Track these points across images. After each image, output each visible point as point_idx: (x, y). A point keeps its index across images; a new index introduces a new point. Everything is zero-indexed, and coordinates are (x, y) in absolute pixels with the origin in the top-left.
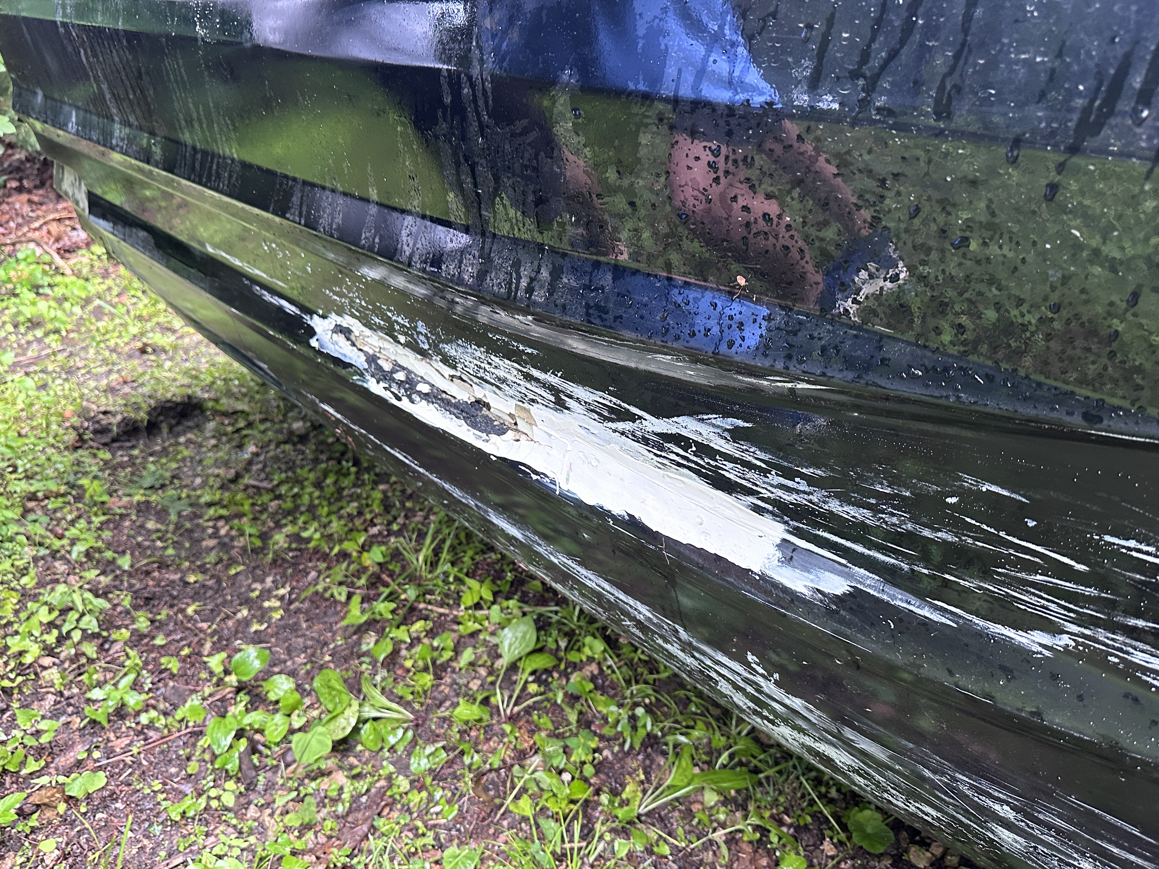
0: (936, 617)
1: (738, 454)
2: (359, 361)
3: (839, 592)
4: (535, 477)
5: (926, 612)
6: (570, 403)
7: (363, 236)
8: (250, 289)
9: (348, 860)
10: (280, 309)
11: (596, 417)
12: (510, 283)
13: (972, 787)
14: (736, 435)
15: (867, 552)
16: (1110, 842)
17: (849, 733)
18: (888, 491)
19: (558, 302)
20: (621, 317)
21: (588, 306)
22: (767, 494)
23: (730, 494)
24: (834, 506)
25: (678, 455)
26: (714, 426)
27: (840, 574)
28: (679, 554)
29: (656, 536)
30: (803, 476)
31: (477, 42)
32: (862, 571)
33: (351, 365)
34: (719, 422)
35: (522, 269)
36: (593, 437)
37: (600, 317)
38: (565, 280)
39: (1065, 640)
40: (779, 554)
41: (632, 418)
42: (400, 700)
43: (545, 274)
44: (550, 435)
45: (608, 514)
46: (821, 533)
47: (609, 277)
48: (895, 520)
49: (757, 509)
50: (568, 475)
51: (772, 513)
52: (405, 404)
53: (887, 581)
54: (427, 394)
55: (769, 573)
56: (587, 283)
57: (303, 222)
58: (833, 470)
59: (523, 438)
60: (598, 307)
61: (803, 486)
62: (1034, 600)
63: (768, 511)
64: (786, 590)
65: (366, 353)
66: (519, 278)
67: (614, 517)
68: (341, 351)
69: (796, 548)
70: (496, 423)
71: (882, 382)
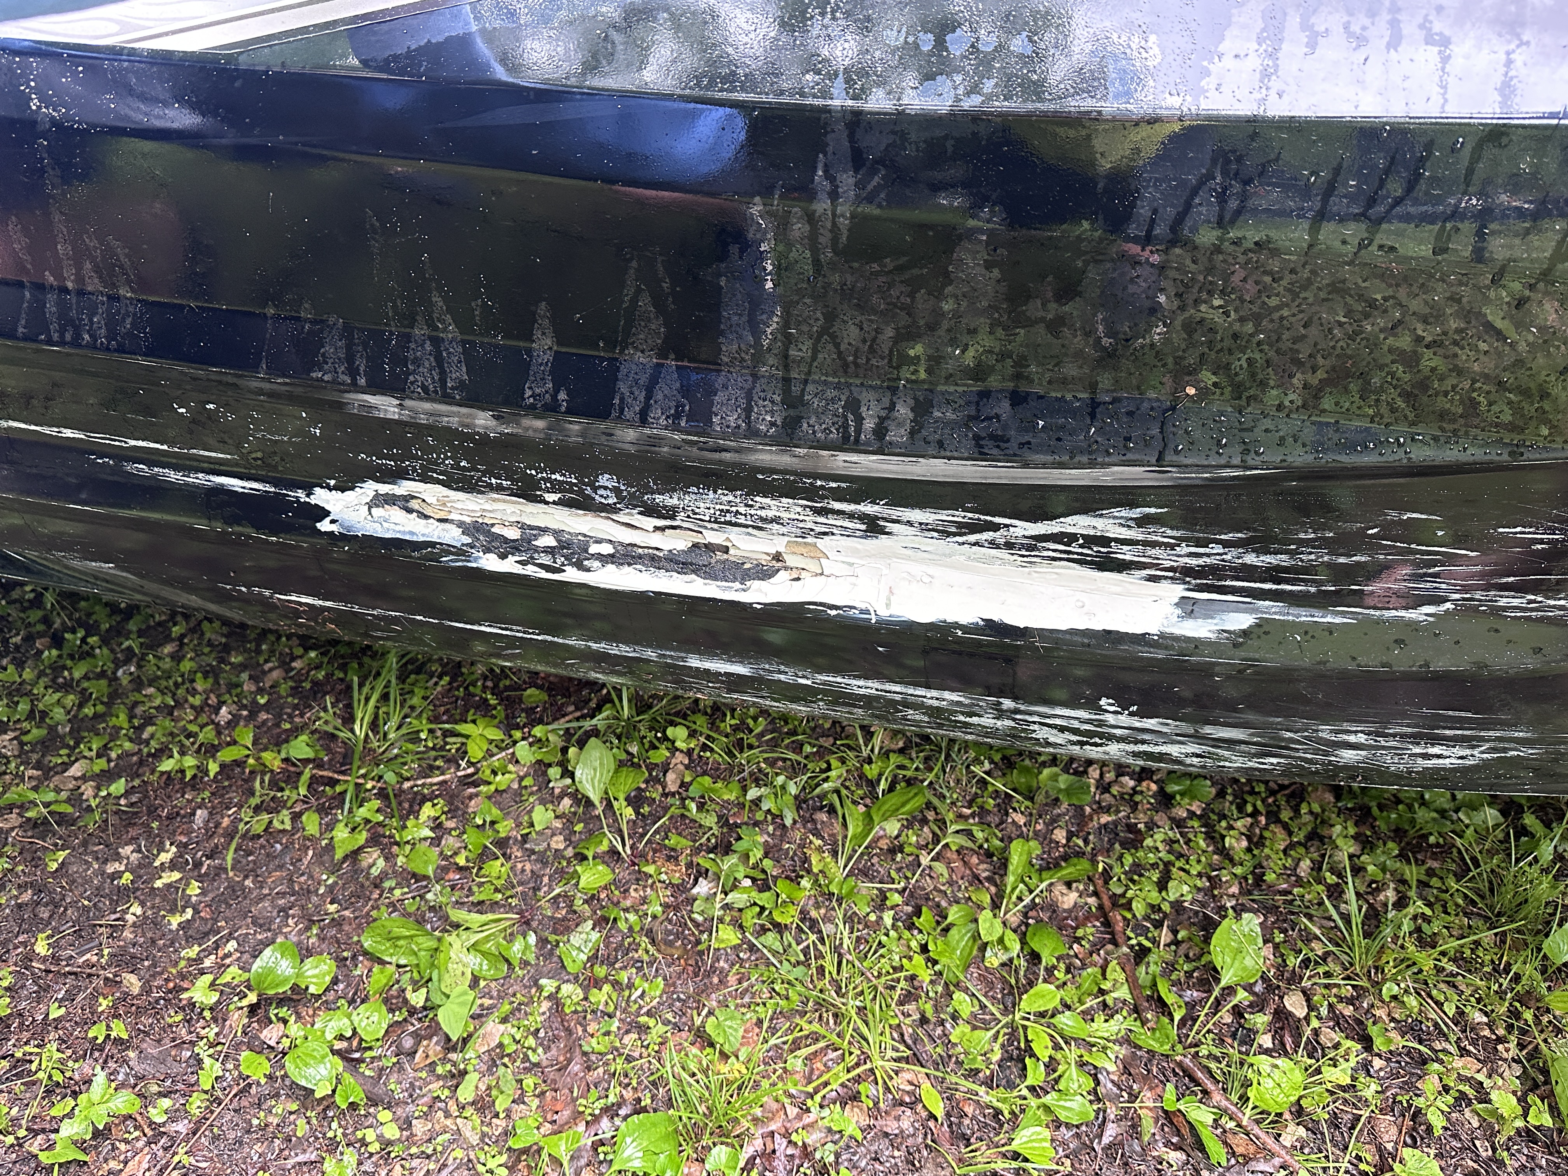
0: (1338, 620)
1: (1140, 537)
2: (452, 536)
3: (1245, 626)
4: (833, 613)
5: (1329, 619)
6: (890, 527)
11: (935, 534)
12: (846, 426)
13: (1331, 731)
14: (1142, 522)
15: (1275, 587)
16: (1444, 728)
17: (1208, 730)
18: (1312, 536)
19: (930, 438)
20: (1029, 443)
21: (977, 438)
22: (1168, 564)
23: (1120, 572)
24: (1251, 559)
25: (1054, 551)
26: (1115, 518)
27: (1245, 611)
28: (1057, 641)
29: (1025, 632)
30: (1218, 542)
32: (1267, 603)
33: (433, 544)
34: (1125, 513)
35: (863, 409)
36: (925, 555)
37: (998, 447)
39: (1448, 605)
40: (1179, 611)
41: (996, 527)
44: (851, 564)
45: (957, 625)
46: (1227, 583)
47: (1006, 404)
48: (1313, 557)
49: (1152, 579)
50: (889, 599)
51: (1171, 578)
52: (571, 575)
53: (1291, 605)
54: (612, 556)
55: (1168, 630)
57: (362, 381)
58: (1255, 530)
59: (804, 574)
60: (993, 437)
61: (1219, 549)
62: (1428, 585)
63: (1166, 578)
64: (1188, 639)
65: (460, 524)
67: (965, 628)
68: (397, 528)
69: (1195, 601)
70: (746, 566)
71: (1338, 458)
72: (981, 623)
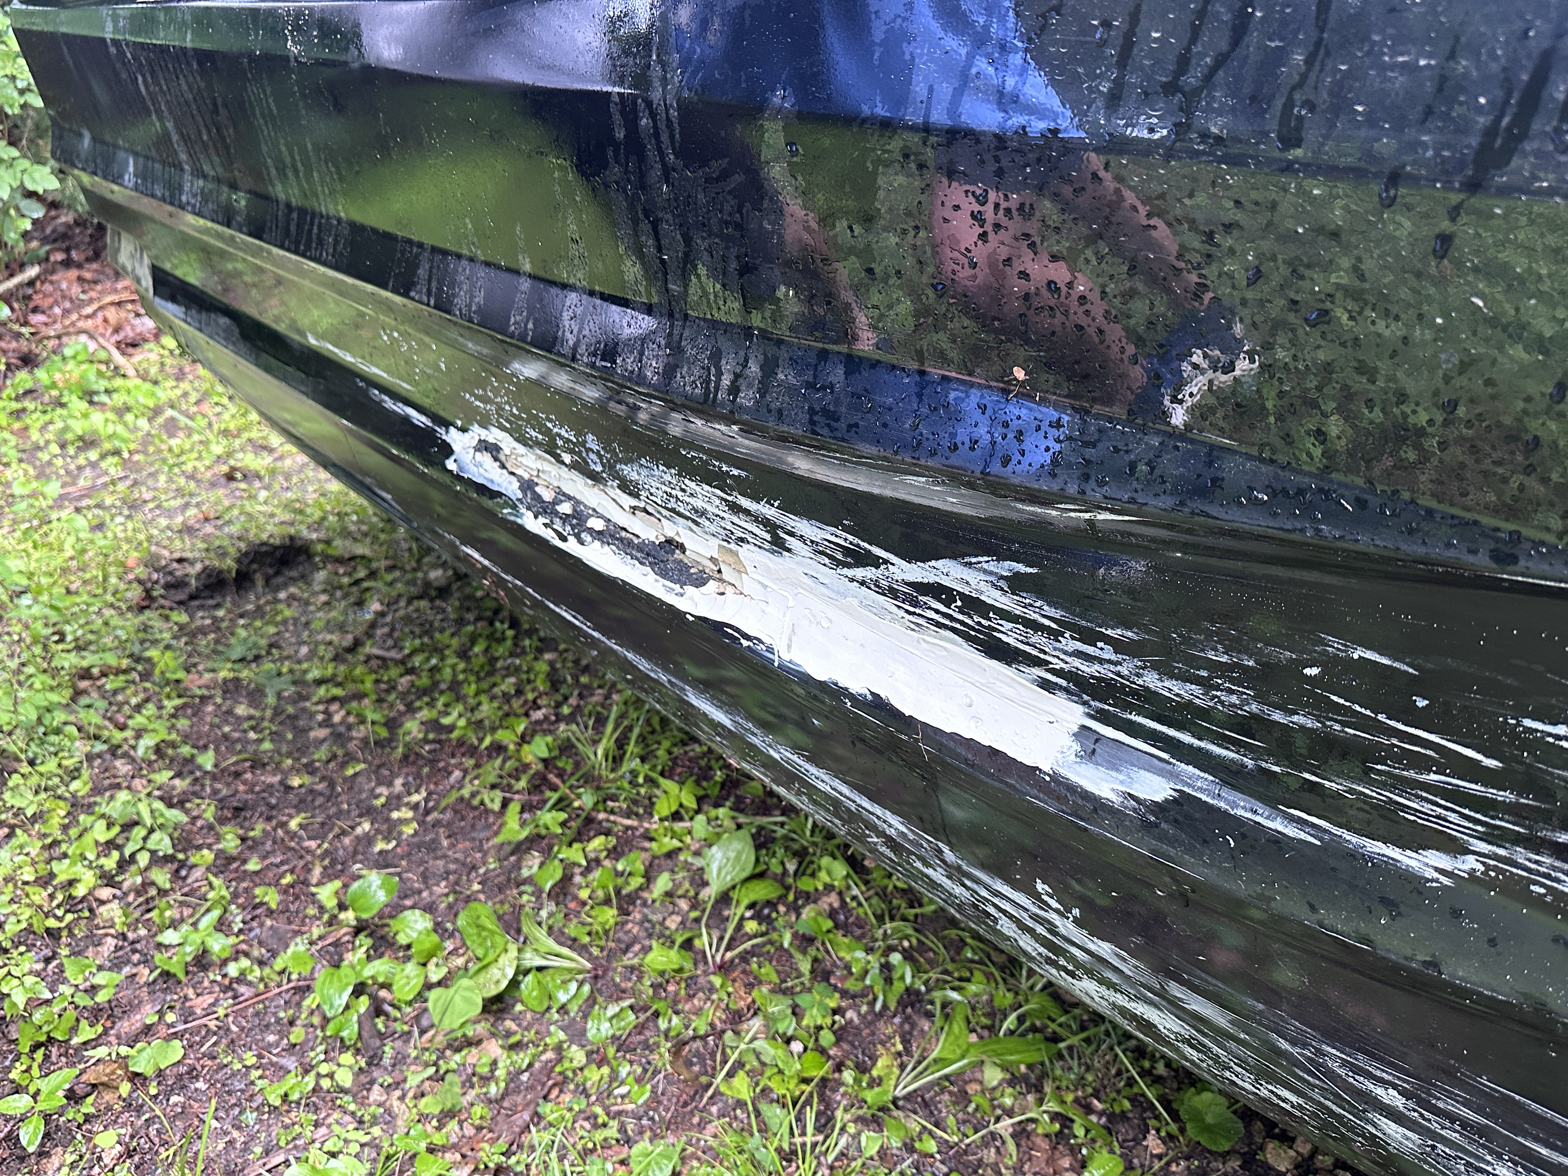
0: (1292, 831)
1: (1018, 611)
2: (511, 488)
3: (1159, 798)
4: (745, 643)
5: (1277, 825)
6: (791, 542)
7: (512, 320)
8: (365, 394)
9: (503, 1159)
10: (406, 419)
11: (827, 561)
12: (708, 382)
13: (1344, 1064)
14: (1016, 583)
15: (1196, 743)
16: (1537, 1140)
17: (1175, 990)
18: (1224, 659)
19: (773, 406)
20: (856, 425)
21: (812, 411)
22: (1059, 665)
23: (1009, 664)
24: (1151, 680)
25: (937, 611)
26: (985, 571)
27: (1160, 773)
28: (940, 747)
29: (909, 722)
30: (1108, 640)
31: (658, 56)
32: (1190, 769)
33: (500, 494)
34: (992, 566)
35: (723, 362)
36: (823, 589)
37: (828, 425)
38: (781, 376)
39: (1470, 863)
40: (1077, 747)
41: (876, 562)
42: (573, 943)
43: (754, 368)
44: (765, 587)
45: (844, 692)
46: (1133, 717)
47: (840, 371)
48: (1234, 699)
49: (1045, 685)
50: (790, 640)
51: (1066, 690)
52: (571, 547)
53: (1225, 783)
54: (600, 533)
55: (1063, 772)
56: (811, 380)
57: (432, 302)
58: (1149, 631)
59: (729, 590)
60: (825, 412)
61: (1108, 653)
62: (1427, 808)
63: (1061, 688)
64: (1087, 796)
65: (520, 478)
66: (719, 374)
67: (852, 697)
68: (487, 475)
69: (1099, 738)
70: (692, 571)
71: (1214, 510)
72: (869, 697)
